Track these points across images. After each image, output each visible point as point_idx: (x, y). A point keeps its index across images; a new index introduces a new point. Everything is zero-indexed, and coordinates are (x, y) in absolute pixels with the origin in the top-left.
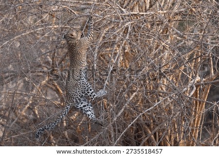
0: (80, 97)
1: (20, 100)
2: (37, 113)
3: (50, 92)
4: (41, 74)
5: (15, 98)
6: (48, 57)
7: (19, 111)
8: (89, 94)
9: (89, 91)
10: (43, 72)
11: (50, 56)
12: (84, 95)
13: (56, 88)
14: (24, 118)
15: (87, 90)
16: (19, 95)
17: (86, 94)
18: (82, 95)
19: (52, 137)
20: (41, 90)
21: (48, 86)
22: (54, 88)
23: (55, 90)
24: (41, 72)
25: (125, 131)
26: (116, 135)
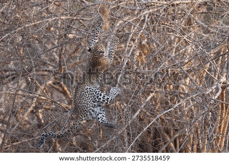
0: (93, 108)
1: (22, 103)
2: (41, 116)
3: (56, 93)
4: (46, 73)
5: (16, 101)
6: (54, 54)
7: (21, 116)
8: (101, 100)
9: (100, 97)
10: (49, 71)
11: (56, 52)
12: (96, 104)
13: (63, 89)
14: (26, 123)
15: (98, 97)
16: (21, 96)
17: (99, 101)
18: (95, 105)
19: (58, 145)
20: (46, 92)
21: (54, 87)
22: (61, 89)
23: (61, 92)
24: (46, 71)
25: (140, 135)
26: (130, 140)
